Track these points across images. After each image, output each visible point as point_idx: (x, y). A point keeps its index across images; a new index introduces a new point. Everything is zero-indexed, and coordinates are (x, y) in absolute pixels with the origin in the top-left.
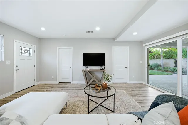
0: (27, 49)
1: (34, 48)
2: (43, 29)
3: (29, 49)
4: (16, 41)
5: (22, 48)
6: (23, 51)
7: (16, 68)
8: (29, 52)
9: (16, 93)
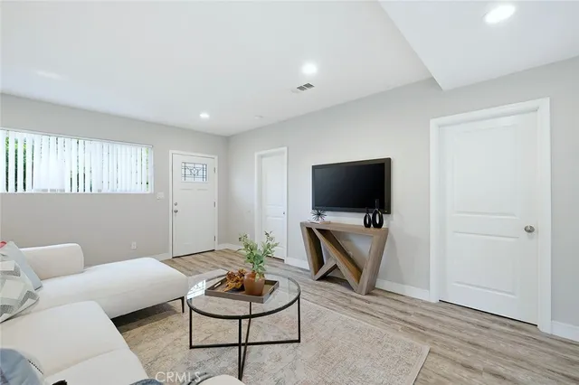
0: (196, 166)
1: (213, 162)
2: (204, 116)
3: (201, 166)
4: (174, 152)
5: (187, 165)
6: (188, 172)
7: (175, 208)
8: (201, 172)
9: (175, 259)
